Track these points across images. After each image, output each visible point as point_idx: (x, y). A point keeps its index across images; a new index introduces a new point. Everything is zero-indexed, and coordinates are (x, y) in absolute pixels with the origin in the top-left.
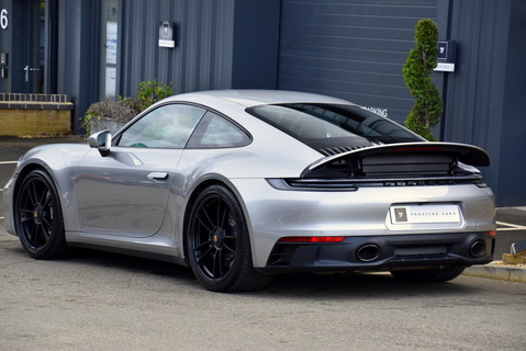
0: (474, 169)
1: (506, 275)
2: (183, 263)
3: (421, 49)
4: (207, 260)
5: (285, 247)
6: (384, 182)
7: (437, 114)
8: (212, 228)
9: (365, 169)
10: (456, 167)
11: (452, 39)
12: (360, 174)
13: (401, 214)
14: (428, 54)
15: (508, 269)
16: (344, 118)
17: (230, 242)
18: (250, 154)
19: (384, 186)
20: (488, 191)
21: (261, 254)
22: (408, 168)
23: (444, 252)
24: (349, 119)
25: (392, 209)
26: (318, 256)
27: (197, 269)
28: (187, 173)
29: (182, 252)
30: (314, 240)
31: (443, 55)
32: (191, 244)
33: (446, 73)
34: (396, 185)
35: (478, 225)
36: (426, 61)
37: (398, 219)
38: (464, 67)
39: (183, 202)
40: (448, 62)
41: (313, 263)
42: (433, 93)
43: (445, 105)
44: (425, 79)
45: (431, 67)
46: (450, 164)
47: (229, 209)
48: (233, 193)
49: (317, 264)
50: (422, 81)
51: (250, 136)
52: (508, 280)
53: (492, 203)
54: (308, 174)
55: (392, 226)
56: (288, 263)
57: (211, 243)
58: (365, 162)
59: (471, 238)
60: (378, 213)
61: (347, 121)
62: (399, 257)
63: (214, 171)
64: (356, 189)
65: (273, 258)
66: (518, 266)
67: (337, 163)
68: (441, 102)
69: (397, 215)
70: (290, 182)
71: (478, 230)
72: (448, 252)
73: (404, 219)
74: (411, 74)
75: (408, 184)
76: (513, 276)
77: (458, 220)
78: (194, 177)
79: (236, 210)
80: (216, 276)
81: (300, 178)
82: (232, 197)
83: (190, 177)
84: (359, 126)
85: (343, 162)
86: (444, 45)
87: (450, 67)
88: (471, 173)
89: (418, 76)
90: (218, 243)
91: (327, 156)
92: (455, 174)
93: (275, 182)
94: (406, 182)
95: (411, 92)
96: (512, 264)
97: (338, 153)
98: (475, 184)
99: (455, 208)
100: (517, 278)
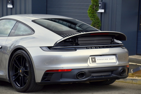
0: (120, 42)
1: (131, 81)
2: (8, 81)
3: (93, 5)
4: (17, 80)
5: (48, 74)
6: (87, 47)
7: (99, 26)
8: (19, 67)
9: (79, 42)
10: (114, 41)
11: (103, 1)
12: (77, 44)
13: (93, 60)
14: (96, 6)
15: (132, 79)
16: (69, 24)
17: (27, 73)
18: (34, 38)
19: (87, 49)
20: (126, 50)
21: (39, 77)
22: (95, 42)
23: (110, 74)
24: (71, 24)
25: (90, 58)
26: (61, 77)
27: (13, 83)
28: (9, 46)
29: (8, 77)
30: (59, 71)
31: (100, 7)
32: (11, 73)
33: (101, 13)
34: (91, 48)
35: (123, 63)
36: (95, 9)
37: (93, 62)
38: (107, 11)
39: (8, 57)
40: (102, 9)
41: (60, 80)
42: (98, 19)
43: (101, 23)
44: (95, 15)
45: (97, 10)
46: (111, 40)
47: (26, 59)
48: (27, 53)
49: (61, 80)
50: (94, 15)
51: (33, 31)
52: (132, 83)
53: (127, 54)
54: (57, 44)
55: (90, 64)
56: (49, 80)
57: (19, 73)
58: (79, 39)
59: (120, 69)
60: (85, 60)
61: (71, 25)
62: (93, 76)
63: (20, 44)
64: (76, 50)
65: (43, 78)
66: (134, 78)
67: (68, 40)
68: (100, 22)
69: (92, 60)
70: (50, 48)
71: (123, 65)
72: (112, 74)
73: (95, 61)
74: (90, 13)
75: (96, 48)
76: (134, 82)
77: (115, 62)
78: (12, 47)
79: (28, 60)
80: (21, 86)
81: (54, 46)
82: (27, 54)
83: (10, 47)
84: (75, 27)
85: (70, 40)
86: (100, 4)
87: (103, 11)
88: (119, 43)
89: (93, 14)
90: (22, 73)
91: (64, 37)
92: (113, 44)
93: (44, 48)
94: (95, 47)
95: (90, 19)
96: (132, 77)
97: (68, 36)
98: (121, 47)
99: (114, 57)
100: (135, 82)
